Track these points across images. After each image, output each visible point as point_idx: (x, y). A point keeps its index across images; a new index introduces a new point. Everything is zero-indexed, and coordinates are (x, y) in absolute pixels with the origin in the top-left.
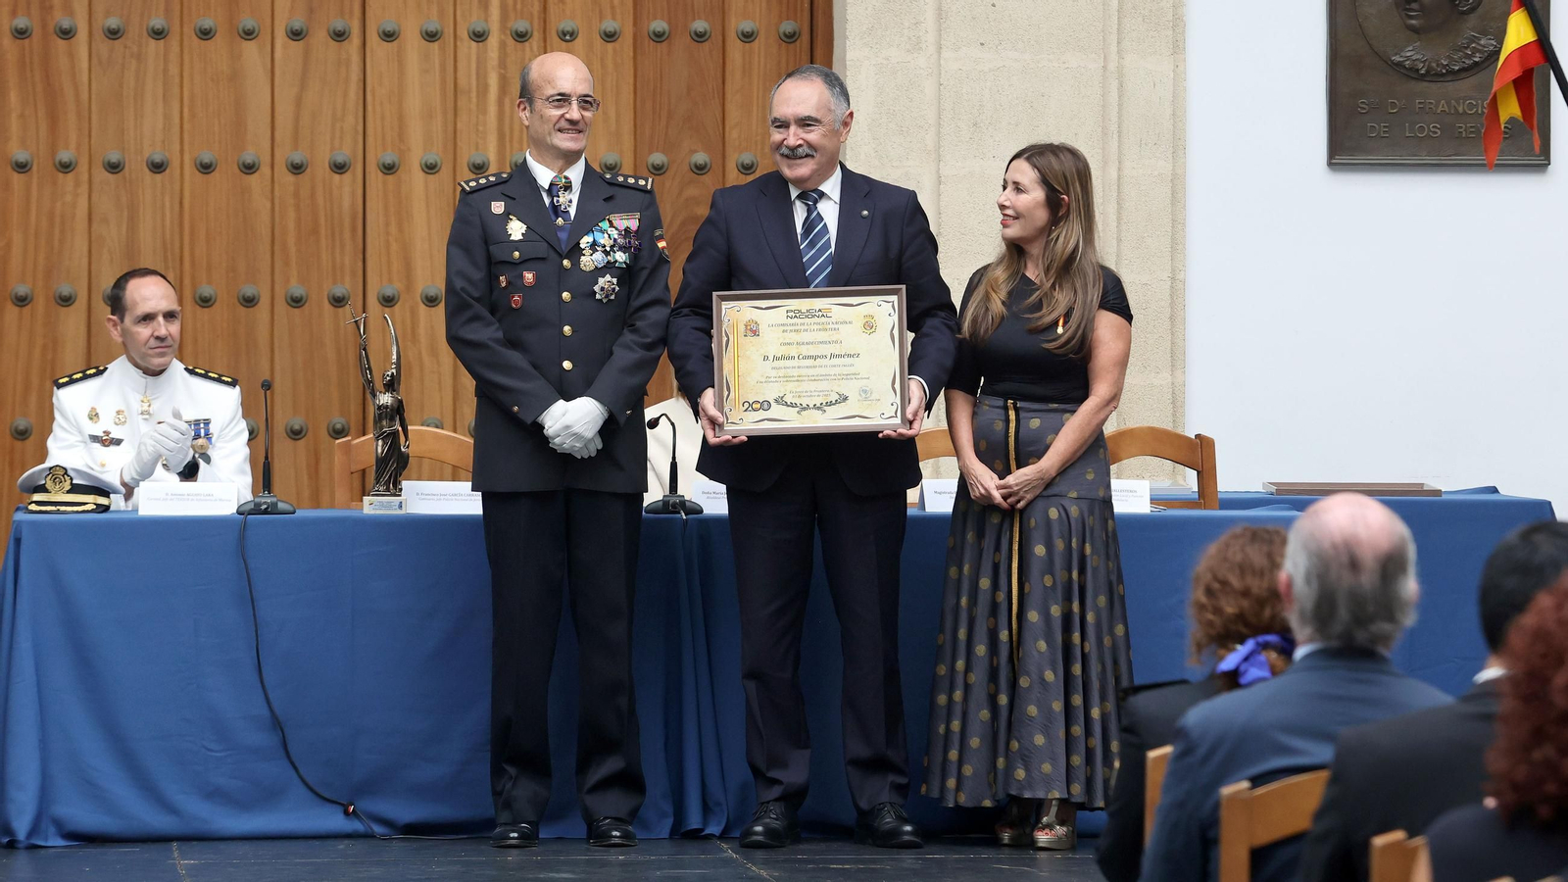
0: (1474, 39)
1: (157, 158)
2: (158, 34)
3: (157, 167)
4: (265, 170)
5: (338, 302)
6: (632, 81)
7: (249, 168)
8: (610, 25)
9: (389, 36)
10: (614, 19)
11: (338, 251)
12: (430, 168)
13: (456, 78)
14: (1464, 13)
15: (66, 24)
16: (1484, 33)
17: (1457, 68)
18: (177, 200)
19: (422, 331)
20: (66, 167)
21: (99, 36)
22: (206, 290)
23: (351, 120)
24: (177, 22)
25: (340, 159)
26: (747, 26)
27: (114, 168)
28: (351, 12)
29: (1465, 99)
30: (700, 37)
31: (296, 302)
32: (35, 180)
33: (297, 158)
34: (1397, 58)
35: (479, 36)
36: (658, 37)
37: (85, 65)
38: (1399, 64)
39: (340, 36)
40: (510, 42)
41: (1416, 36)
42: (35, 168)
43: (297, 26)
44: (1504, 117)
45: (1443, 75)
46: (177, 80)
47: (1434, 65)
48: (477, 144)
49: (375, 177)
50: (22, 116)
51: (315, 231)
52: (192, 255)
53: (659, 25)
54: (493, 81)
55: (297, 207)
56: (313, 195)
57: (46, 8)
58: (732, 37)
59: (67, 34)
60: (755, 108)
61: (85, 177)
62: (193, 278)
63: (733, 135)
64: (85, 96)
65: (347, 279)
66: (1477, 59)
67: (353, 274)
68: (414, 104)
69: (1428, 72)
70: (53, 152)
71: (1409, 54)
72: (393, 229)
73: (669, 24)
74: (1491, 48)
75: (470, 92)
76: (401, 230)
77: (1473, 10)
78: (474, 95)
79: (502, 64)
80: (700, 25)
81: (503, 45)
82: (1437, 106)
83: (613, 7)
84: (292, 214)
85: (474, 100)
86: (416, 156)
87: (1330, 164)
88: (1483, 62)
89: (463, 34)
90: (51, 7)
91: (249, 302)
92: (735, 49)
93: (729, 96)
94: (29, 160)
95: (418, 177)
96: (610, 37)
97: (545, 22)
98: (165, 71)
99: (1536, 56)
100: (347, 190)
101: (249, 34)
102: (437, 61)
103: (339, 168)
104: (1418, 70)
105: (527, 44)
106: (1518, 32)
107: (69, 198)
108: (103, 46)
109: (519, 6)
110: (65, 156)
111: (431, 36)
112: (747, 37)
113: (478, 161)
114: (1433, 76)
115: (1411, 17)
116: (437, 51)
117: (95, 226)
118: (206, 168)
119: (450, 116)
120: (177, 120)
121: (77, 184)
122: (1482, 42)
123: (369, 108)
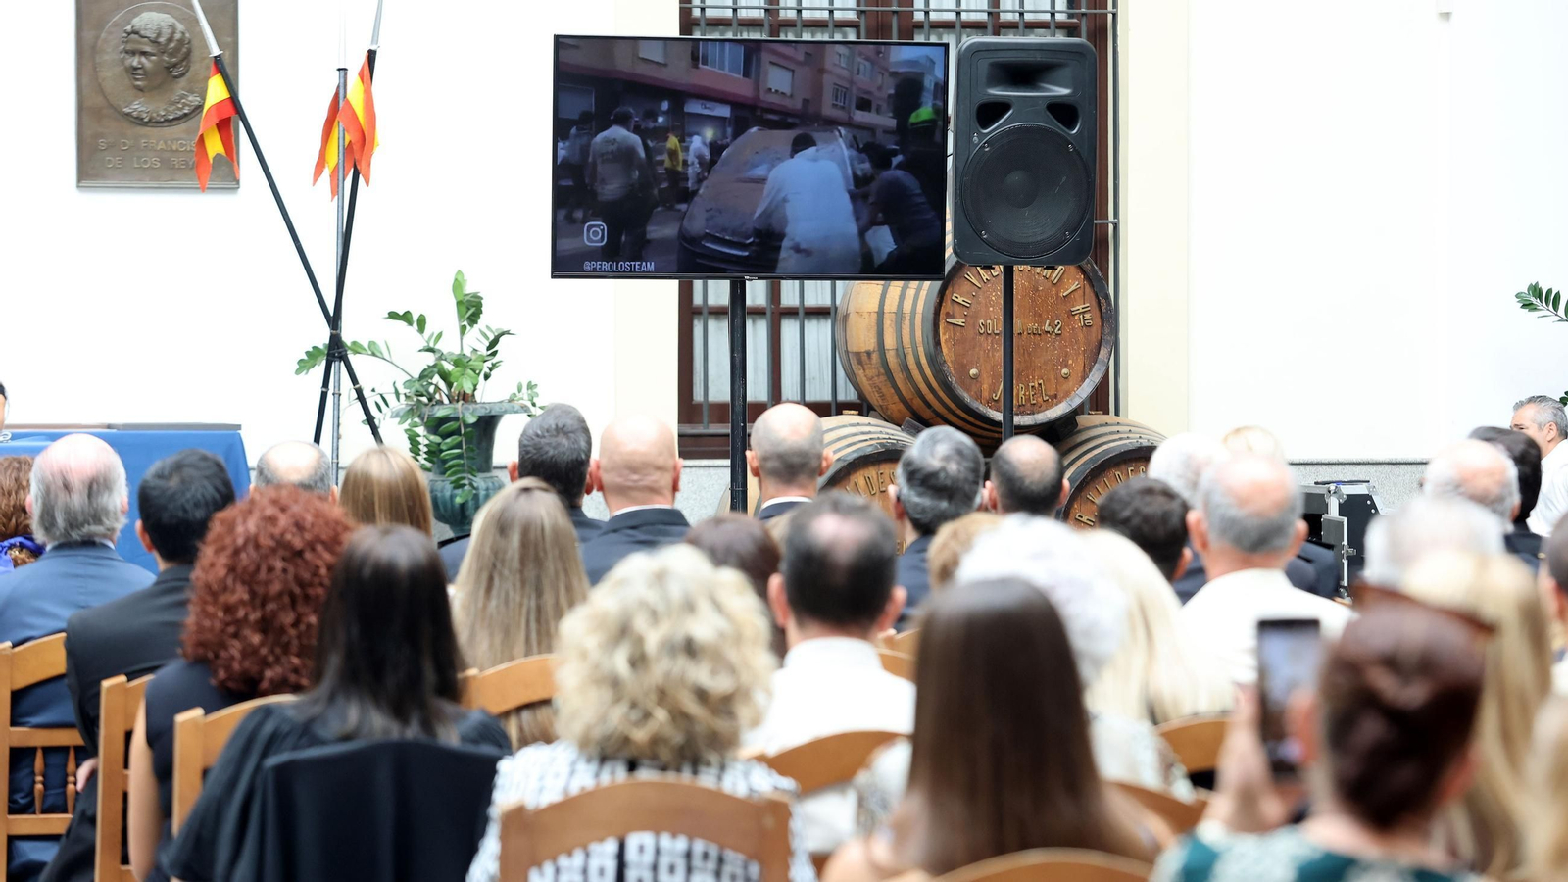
0: (183, 97)
14: (176, 77)
16: (191, 92)
17: (171, 117)
29: (178, 140)
34: (127, 110)
38: (128, 114)
41: (140, 93)
44: (211, 154)
45: (161, 122)
47: (154, 115)
66: (186, 111)
69: (150, 120)
71: (136, 107)
74: (197, 103)
77: (183, 75)
82: (157, 144)
87: (78, 187)
88: (191, 113)
99: (229, 111)
104: (142, 119)
106: (216, 91)
114: (152, 123)
115: (137, 80)
122: (190, 98)
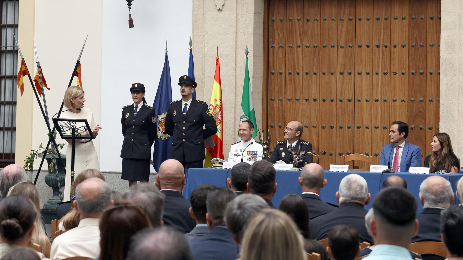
1: (315, 99)
2: (315, 74)
3: (315, 100)
4: (335, 101)
5: (349, 128)
6: (407, 83)
7: (332, 101)
8: (403, 71)
9: (359, 74)
10: (404, 70)
11: (349, 117)
12: (367, 101)
13: (372, 83)
15: (298, 72)
18: (318, 107)
19: (365, 134)
20: (298, 100)
21: (304, 74)
22: (324, 125)
23: (352, 91)
24: (319, 71)
25: (349, 99)
26: (431, 71)
27: (307, 100)
28: (352, 69)
30: (421, 74)
31: (341, 128)
32: (292, 103)
33: (341, 99)
35: (377, 74)
36: (413, 73)
37: (302, 80)
39: (350, 74)
40: (383, 75)
42: (292, 100)
43: (341, 72)
46: (319, 83)
48: (376, 96)
49: (356, 102)
50: (290, 90)
51: (345, 113)
52: (321, 118)
53: (413, 71)
54: (380, 83)
55: (341, 108)
56: (344, 106)
57: (294, 69)
58: (428, 73)
59: (298, 74)
60: (432, 88)
61: (301, 102)
62: (321, 123)
63: (428, 94)
64: (301, 86)
65: (351, 123)
67: (352, 122)
68: (364, 88)
70: (295, 97)
72: (360, 113)
73: (415, 71)
75: (375, 85)
76: (361, 113)
78: (376, 85)
79: (382, 79)
80: (422, 71)
81: (382, 76)
83: (404, 68)
84: (340, 110)
85: (376, 87)
86: (364, 99)
89: (374, 73)
90: (295, 68)
91: (332, 127)
92: (429, 75)
93: (427, 86)
94: (291, 99)
95: (365, 102)
96: (403, 74)
97: (390, 71)
98: (316, 81)
100: (351, 105)
101: (332, 74)
102: (369, 79)
103: (349, 101)
105: (387, 75)
107: (298, 106)
108: (305, 76)
109: (385, 68)
110: (297, 98)
111: (368, 74)
112: (431, 73)
113: (376, 99)
116: (369, 77)
117: (303, 112)
118: (324, 100)
119: (371, 90)
120: (319, 91)
121: (300, 104)
123: (355, 88)
